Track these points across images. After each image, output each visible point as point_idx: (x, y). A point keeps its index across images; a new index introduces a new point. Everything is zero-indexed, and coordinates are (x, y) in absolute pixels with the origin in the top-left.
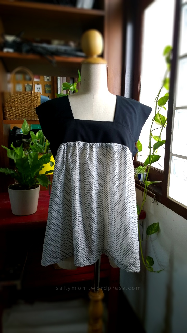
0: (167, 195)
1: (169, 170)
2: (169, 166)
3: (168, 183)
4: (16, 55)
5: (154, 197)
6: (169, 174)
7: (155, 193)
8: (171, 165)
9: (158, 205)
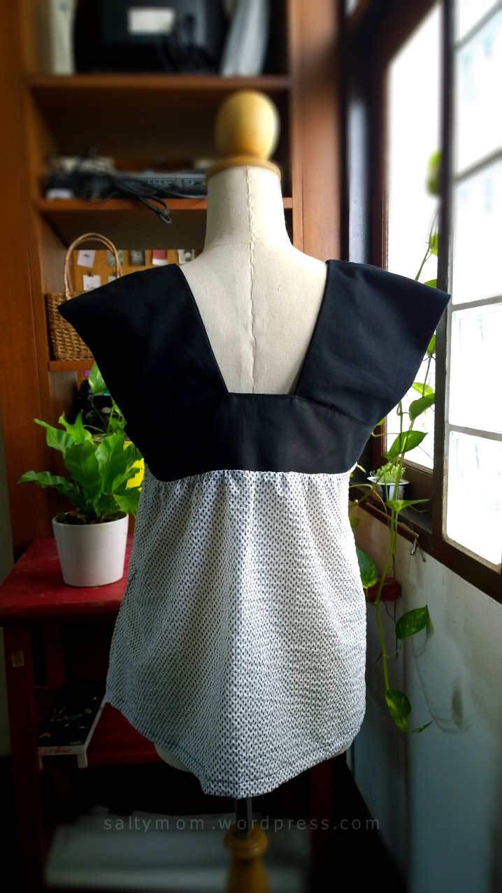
0: (443, 532)
1: (445, 468)
2: (445, 458)
3: (444, 502)
4: (78, 205)
5: (415, 541)
6: (445, 477)
7: (416, 529)
8: (447, 455)
9: (424, 560)
